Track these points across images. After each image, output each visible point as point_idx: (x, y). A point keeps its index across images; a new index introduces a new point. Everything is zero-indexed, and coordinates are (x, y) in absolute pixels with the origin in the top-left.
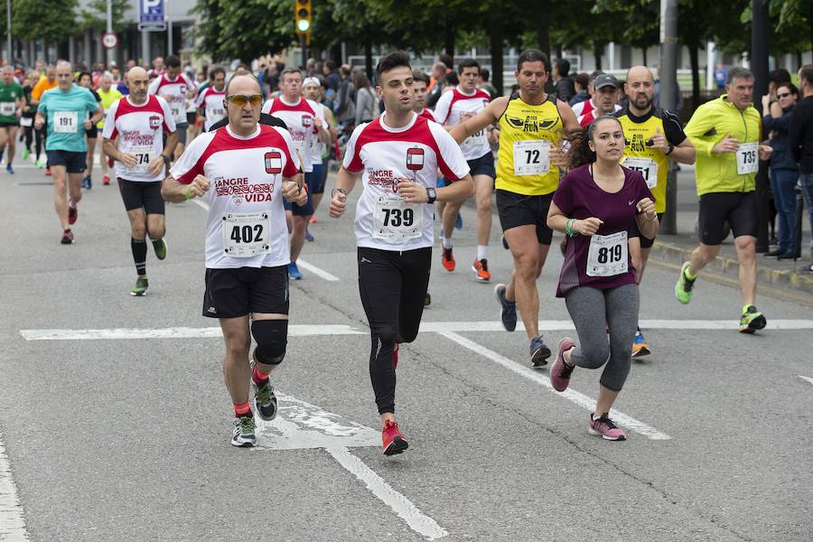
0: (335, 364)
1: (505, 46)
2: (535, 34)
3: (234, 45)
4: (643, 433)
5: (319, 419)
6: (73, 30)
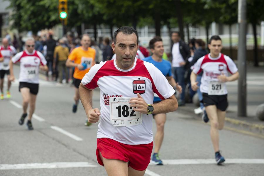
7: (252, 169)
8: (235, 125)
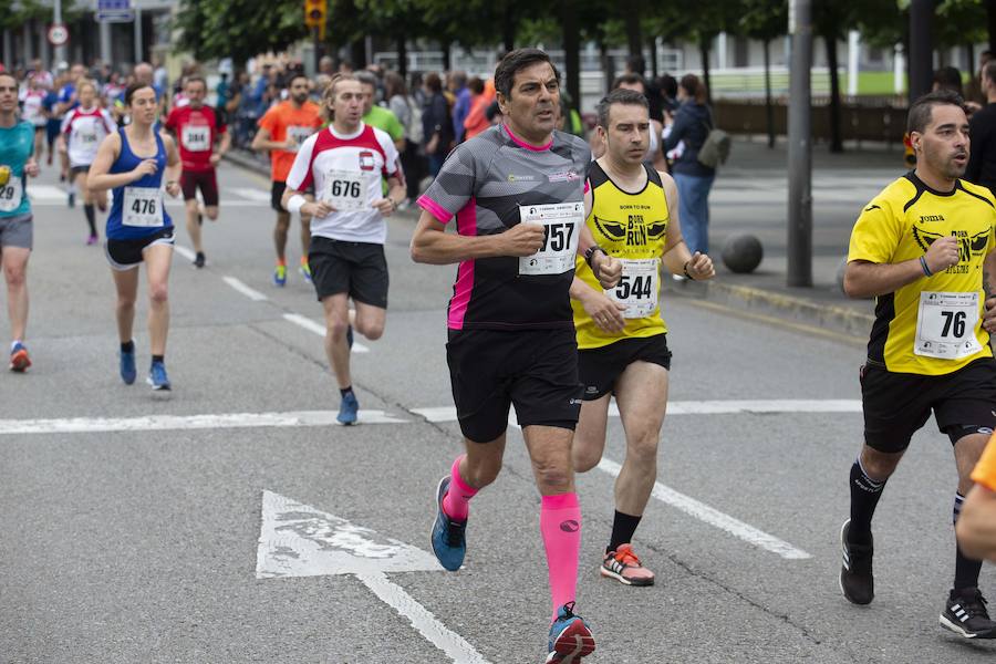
0: (365, 463)
1: (581, 39)
2: (621, 23)
3: (224, 40)
4: (775, 551)
5: (347, 535)
6: (8, 21)
7: (824, 425)
8: (780, 309)
